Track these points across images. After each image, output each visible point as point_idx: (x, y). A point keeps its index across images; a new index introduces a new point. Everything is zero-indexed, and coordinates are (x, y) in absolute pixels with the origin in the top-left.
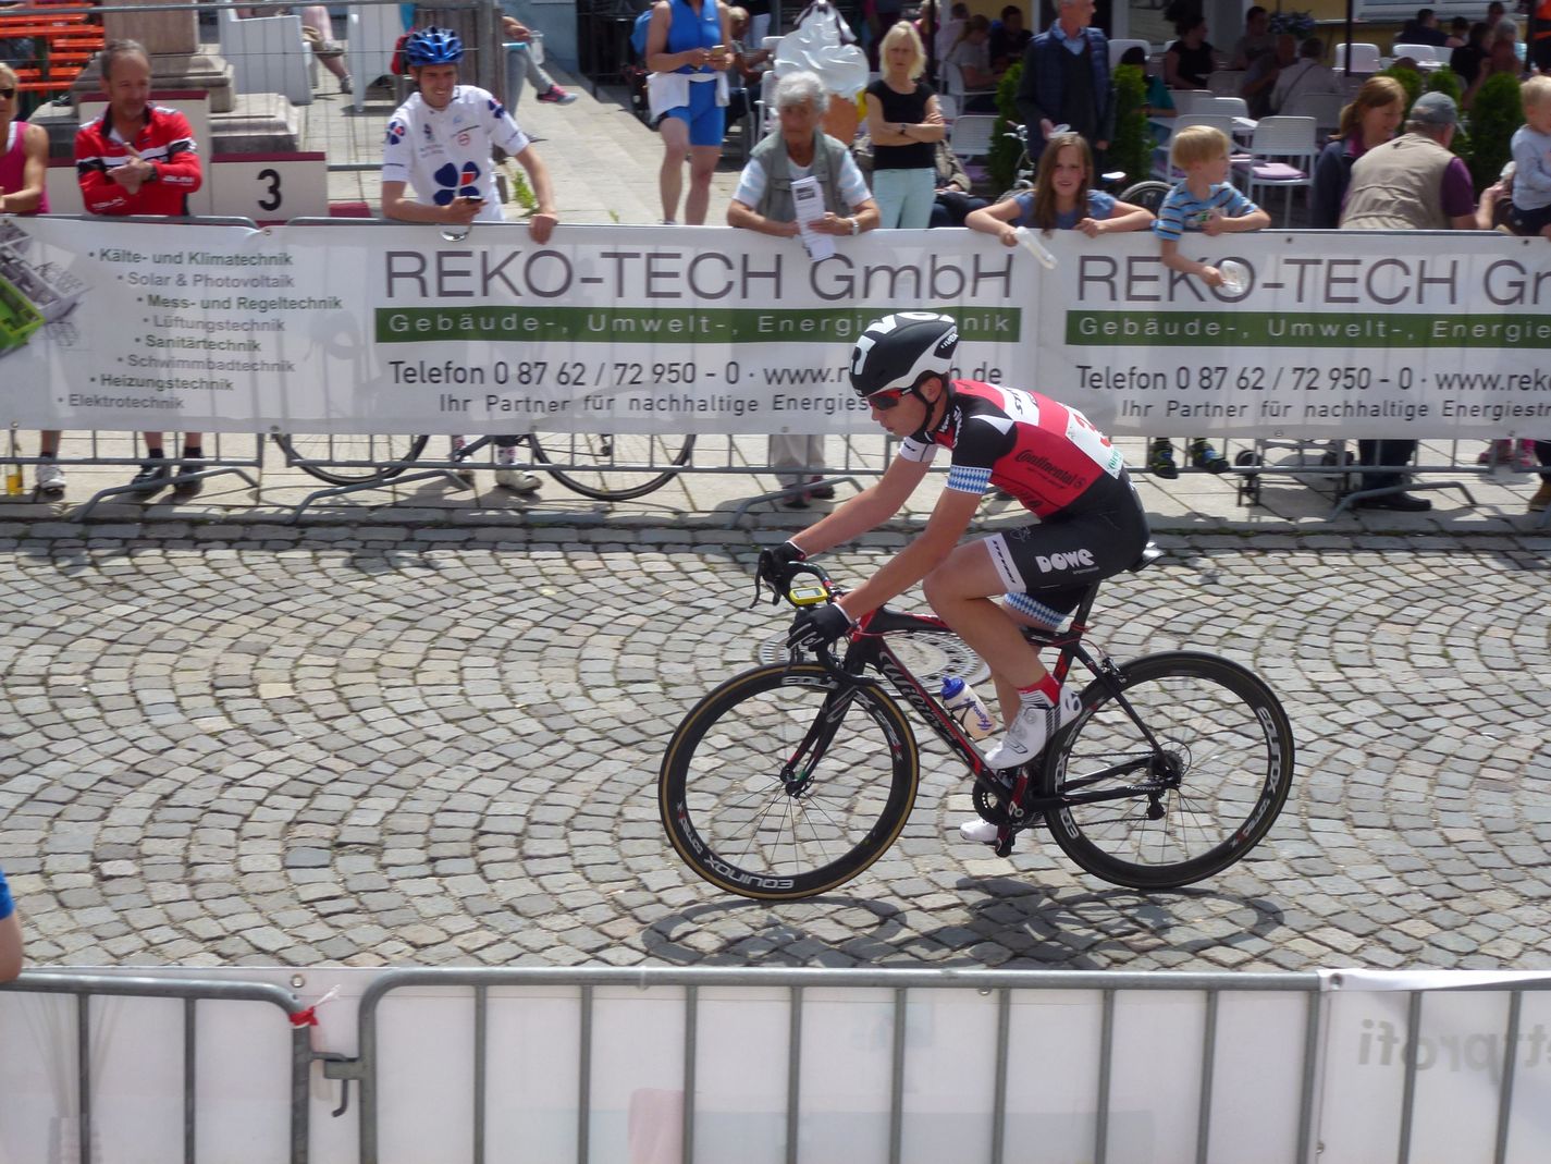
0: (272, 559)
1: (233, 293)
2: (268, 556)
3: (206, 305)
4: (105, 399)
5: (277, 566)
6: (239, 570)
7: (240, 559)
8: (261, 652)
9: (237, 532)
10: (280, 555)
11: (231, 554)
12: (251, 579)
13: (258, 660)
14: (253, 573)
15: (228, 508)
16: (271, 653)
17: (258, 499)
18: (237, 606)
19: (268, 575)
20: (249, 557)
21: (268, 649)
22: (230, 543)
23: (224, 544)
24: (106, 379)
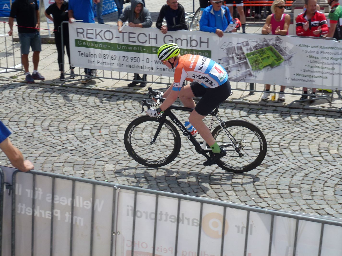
0: (334, 120)
1: (330, 56)
2: (333, 119)
3: (323, 59)
4: (297, 79)
5: (335, 122)
6: (326, 122)
7: (326, 120)
8: (330, 142)
9: (325, 113)
10: (336, 119)
11: (324, 118)
12: (328, 125)
13: (330, 144)
14: (329, 123)
15: (323, 107)
16: (333, 143)
17: (331, 106)
18: (325, 131)
19: (333, 124)
20: (328, 119)
21: (332, 142)
22: (324, 116)
23: (322, 116)
24: (298, 75)
